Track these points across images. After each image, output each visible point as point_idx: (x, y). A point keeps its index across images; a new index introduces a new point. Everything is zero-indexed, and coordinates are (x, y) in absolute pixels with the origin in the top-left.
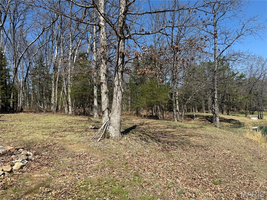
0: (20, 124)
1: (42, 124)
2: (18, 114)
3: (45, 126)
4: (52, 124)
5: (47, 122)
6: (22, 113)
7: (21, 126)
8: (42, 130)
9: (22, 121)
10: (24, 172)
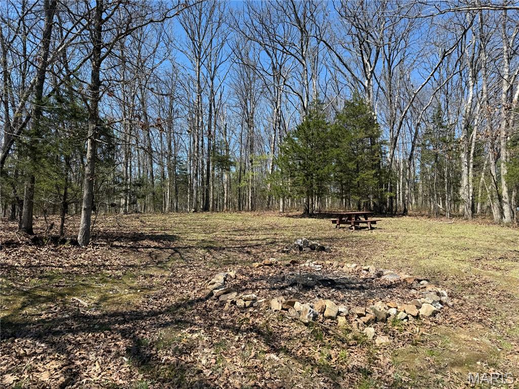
0: (409, 237)
1: (448, 239)
2: (401, 219)
3: (456, 244)
4: (471, 240)
5: (458, 236)
6: (407, 217)
7: (411, 239)
8: (452, 251)
9: (410, 232)
10: (439, 325)
